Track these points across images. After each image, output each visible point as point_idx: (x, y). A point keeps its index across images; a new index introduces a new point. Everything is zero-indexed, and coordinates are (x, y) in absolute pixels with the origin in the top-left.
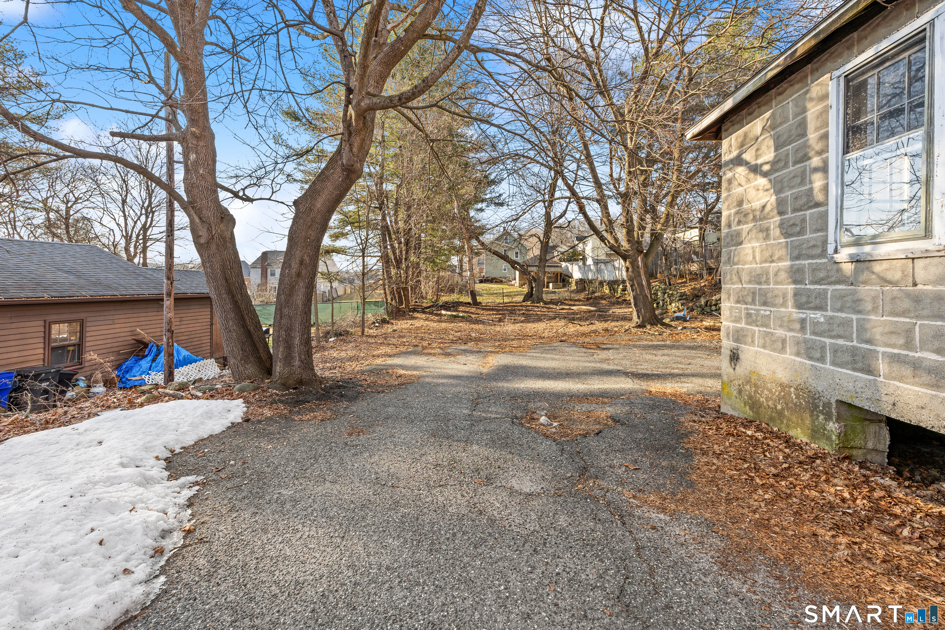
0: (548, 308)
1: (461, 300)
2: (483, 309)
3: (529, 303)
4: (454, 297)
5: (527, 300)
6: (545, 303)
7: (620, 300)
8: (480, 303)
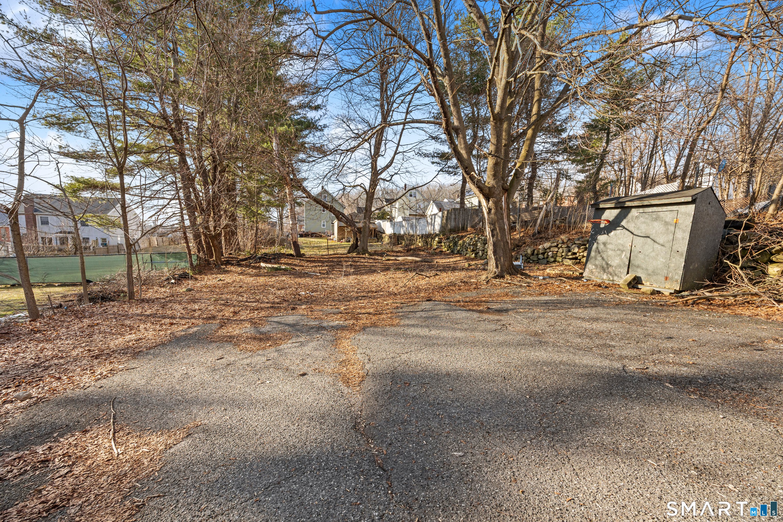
0: (374, 259)
1: (283, 251)
2: (308, 261)
3: (354, 254)
4: (275, 249)
5: (353, 252)
6: (370, 254)
7: (437, 251)
8: (304, 255)
